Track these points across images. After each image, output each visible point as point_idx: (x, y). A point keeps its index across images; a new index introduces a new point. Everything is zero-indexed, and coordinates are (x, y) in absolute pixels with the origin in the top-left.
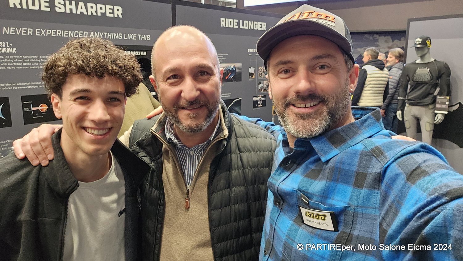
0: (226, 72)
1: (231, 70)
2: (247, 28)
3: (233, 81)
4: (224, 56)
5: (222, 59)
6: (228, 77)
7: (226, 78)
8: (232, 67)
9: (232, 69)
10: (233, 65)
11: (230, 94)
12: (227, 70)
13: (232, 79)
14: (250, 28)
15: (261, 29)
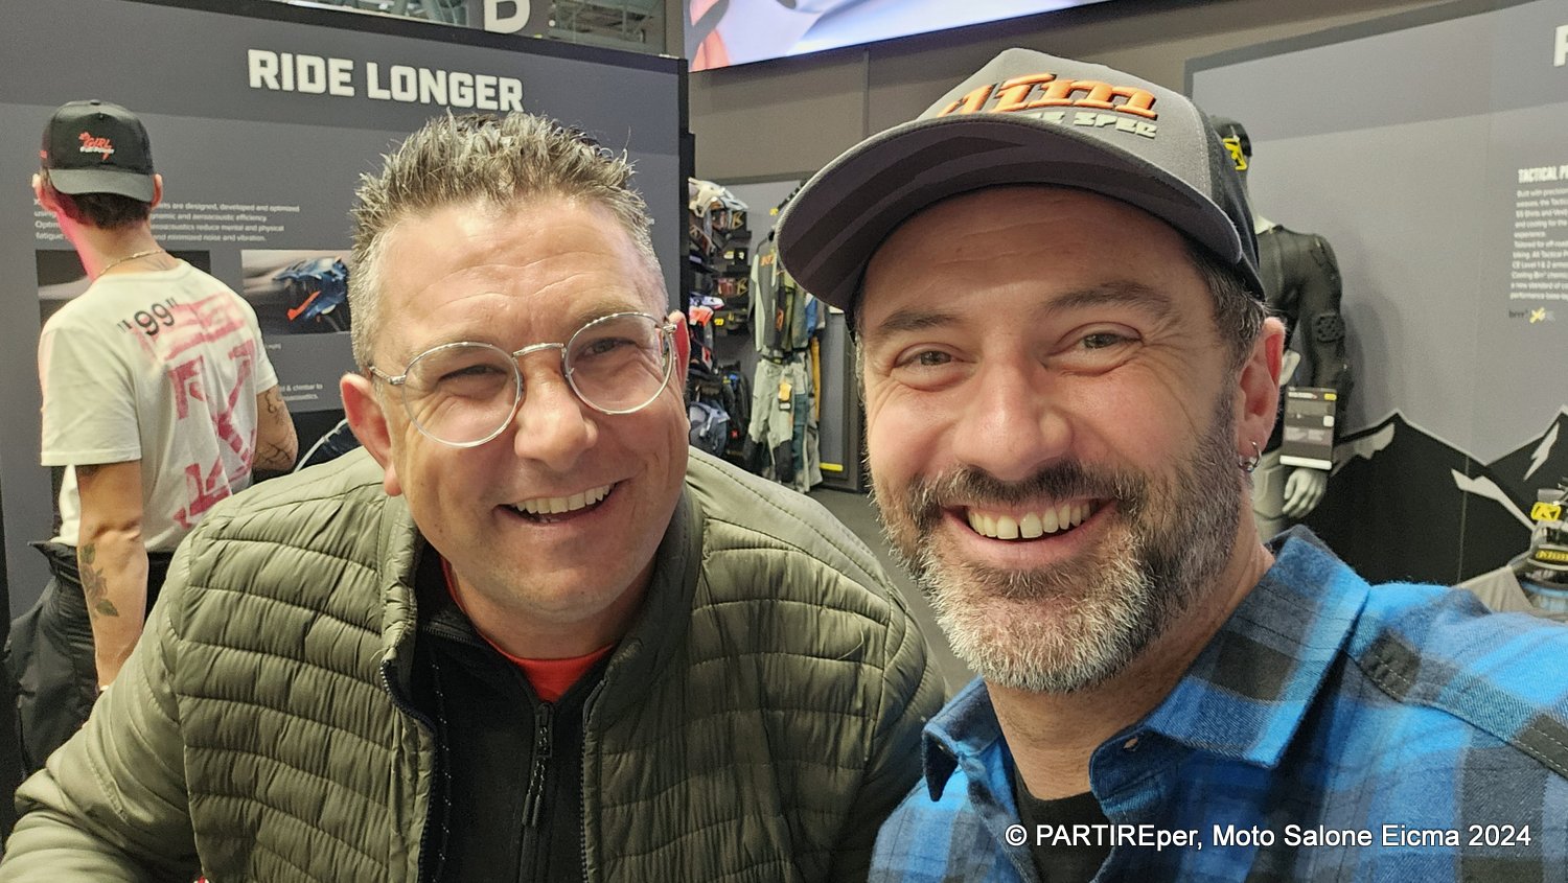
0: (288, 289)
1: (319, 277)
2: (410, 96)
3: (336, 327)
4: (273, 219)
5: (262, 228)
6: (305, 312)
7: (292, 314)
8: (327, 264)
9: (329, 273)
10: (334, 257)
11: (319, 387)
12: (294, 280)
13: (329, 319)
14: (425, 99)
15: (493, 105)
